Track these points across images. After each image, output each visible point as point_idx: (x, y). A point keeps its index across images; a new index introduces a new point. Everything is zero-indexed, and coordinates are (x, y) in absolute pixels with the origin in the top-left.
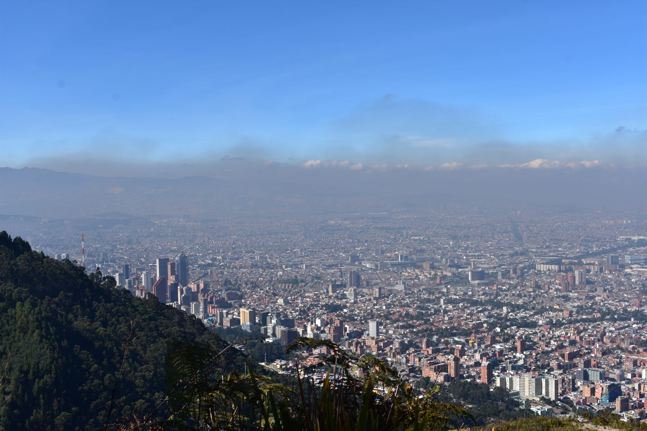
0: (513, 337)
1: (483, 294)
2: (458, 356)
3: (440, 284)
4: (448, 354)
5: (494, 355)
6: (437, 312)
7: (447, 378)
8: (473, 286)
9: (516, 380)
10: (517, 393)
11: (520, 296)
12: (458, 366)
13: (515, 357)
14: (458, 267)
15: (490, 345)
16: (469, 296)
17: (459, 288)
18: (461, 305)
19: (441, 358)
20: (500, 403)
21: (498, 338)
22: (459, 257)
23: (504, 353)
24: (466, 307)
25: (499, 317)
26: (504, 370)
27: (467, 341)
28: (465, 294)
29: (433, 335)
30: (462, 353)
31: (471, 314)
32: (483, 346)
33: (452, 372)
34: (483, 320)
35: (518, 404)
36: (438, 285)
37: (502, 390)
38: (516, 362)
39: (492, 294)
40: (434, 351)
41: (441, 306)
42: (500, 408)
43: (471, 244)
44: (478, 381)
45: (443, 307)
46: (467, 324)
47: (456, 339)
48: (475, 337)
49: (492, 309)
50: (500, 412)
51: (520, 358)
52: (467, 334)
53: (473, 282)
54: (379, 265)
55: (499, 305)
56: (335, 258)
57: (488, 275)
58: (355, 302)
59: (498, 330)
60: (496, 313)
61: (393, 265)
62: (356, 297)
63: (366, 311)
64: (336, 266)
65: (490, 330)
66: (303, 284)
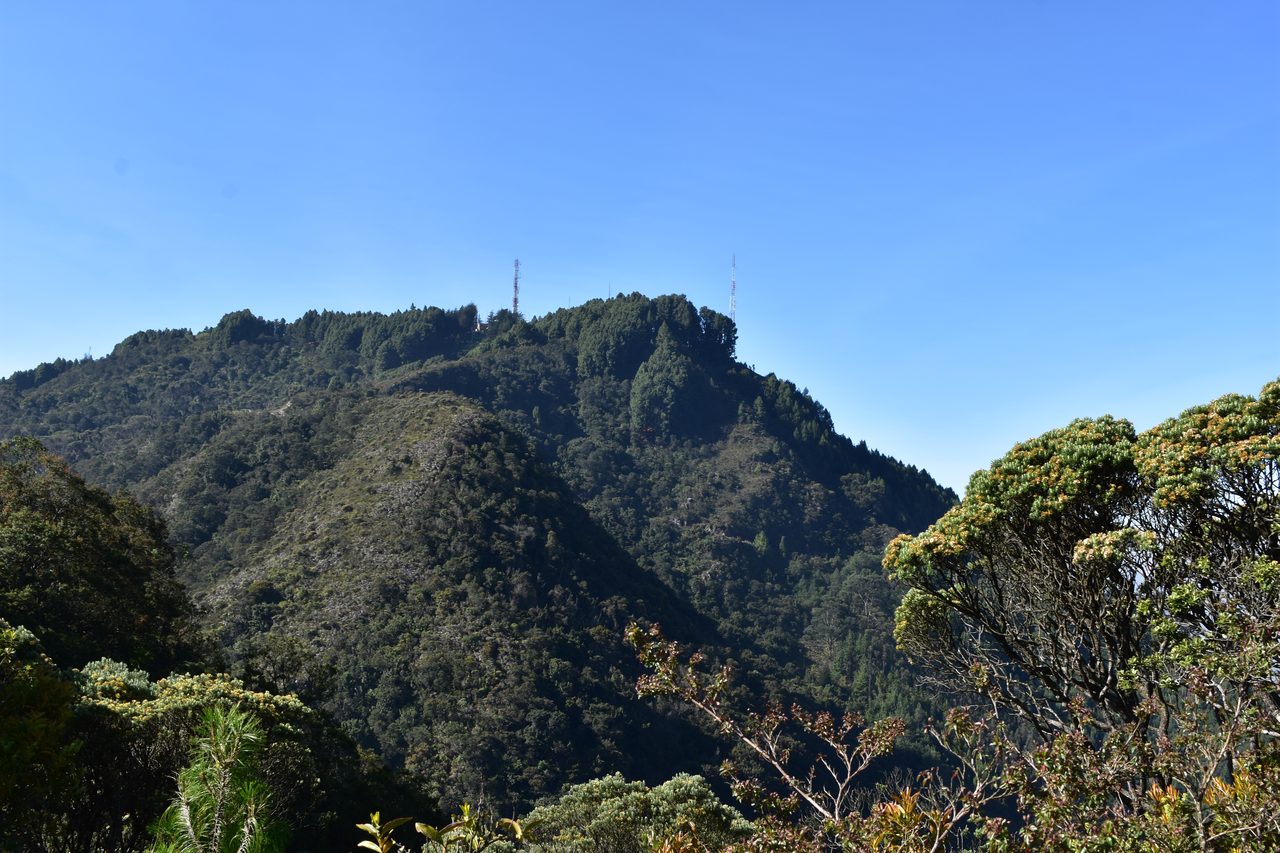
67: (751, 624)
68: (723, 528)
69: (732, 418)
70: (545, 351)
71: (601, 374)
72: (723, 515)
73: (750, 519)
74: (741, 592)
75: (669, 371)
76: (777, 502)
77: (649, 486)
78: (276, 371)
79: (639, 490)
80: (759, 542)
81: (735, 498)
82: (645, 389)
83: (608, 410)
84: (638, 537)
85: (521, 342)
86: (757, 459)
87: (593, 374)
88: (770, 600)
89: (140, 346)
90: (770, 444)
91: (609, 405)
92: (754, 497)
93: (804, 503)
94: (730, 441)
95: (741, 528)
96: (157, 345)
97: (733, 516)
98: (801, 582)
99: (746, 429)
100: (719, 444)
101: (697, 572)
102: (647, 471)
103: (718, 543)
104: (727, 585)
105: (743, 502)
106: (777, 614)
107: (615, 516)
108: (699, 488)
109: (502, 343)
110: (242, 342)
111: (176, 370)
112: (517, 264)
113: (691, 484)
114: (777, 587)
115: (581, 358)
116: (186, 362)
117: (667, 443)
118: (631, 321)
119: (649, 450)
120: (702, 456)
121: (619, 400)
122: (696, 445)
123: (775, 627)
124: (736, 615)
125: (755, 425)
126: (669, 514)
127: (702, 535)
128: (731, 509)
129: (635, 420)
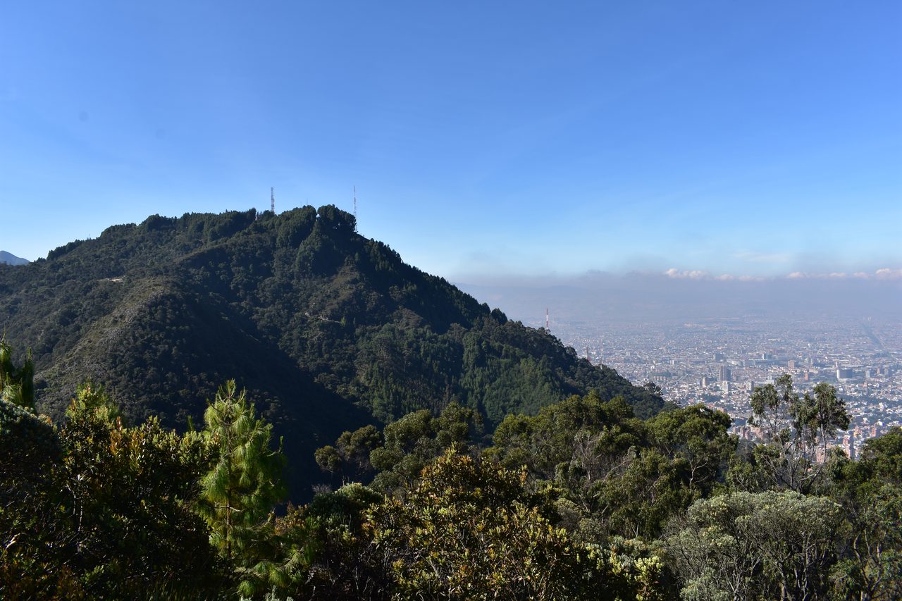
1: (856, 391)
3: (809, 381)
8: (842, 383)
11: (893, 393)
36: (806, 381)
39: (865, 391)
43: (829, 346)
53: (841, 380)
54: (744, 363)
55: (876, 402)
56: (701, 356)
57: (856, 375)
58: (730, 394)
59: (881, 424)
60: (873, 408)
61: (758, 363)
62: (729, 389)
63: (742, 402)
64: (704, 362)
65: (871, 424)
66: (676, 377)
67: (333, 360)
68: (327, 316)
69: (341, 264)
70: (262, 236)
71: (286, 246)
72: (328, 310)
73: (340, 311)
74: (330, 346)
75: (313, 244)
76: (354, 302)
77: (297, 298)
78: (166, 243)
79: (292, 301)
80: (343, 322)
81: (335, 301)
82: (301, 253)
83: (287, 263)
84: (288, 323)
85: (253, 232)
86: (349, 282)
87: (283, 246)
88: (344, 348)
89: (111, 232)
90: (356, 275)
91: (287, 261)
92: (343, 301)
93: (368, 302)
94: (339, 275)
95: (335, 316)
96: (118, 232)
97: (332, 310)
98: (360, 338)
99: (347, 269)
100: (334, 276)
101: (312, 337)
102: (298, 291)
103: (323, 324)
104: (325, 342)
105: (338, 303)
106: (346, 354)
107: (278, 314)
108: (320, 298)
109: (244, 234)
110: (154, 230)
111: (120, 246)
113: (316, 296)
114: (349, 341)
115: (278, 239)
116: (125, 242)
117: (310, 278)
118: (302, 220)
119: (302, 281)
120: (325, 283)
121: (292, 258)
122: (323, 277)
123: (344, 360)
124: (326, 356)
125: (351, 266)
126: (305, 311)
127: (317, 320)
128: (332, 307)
129: (297, 268)
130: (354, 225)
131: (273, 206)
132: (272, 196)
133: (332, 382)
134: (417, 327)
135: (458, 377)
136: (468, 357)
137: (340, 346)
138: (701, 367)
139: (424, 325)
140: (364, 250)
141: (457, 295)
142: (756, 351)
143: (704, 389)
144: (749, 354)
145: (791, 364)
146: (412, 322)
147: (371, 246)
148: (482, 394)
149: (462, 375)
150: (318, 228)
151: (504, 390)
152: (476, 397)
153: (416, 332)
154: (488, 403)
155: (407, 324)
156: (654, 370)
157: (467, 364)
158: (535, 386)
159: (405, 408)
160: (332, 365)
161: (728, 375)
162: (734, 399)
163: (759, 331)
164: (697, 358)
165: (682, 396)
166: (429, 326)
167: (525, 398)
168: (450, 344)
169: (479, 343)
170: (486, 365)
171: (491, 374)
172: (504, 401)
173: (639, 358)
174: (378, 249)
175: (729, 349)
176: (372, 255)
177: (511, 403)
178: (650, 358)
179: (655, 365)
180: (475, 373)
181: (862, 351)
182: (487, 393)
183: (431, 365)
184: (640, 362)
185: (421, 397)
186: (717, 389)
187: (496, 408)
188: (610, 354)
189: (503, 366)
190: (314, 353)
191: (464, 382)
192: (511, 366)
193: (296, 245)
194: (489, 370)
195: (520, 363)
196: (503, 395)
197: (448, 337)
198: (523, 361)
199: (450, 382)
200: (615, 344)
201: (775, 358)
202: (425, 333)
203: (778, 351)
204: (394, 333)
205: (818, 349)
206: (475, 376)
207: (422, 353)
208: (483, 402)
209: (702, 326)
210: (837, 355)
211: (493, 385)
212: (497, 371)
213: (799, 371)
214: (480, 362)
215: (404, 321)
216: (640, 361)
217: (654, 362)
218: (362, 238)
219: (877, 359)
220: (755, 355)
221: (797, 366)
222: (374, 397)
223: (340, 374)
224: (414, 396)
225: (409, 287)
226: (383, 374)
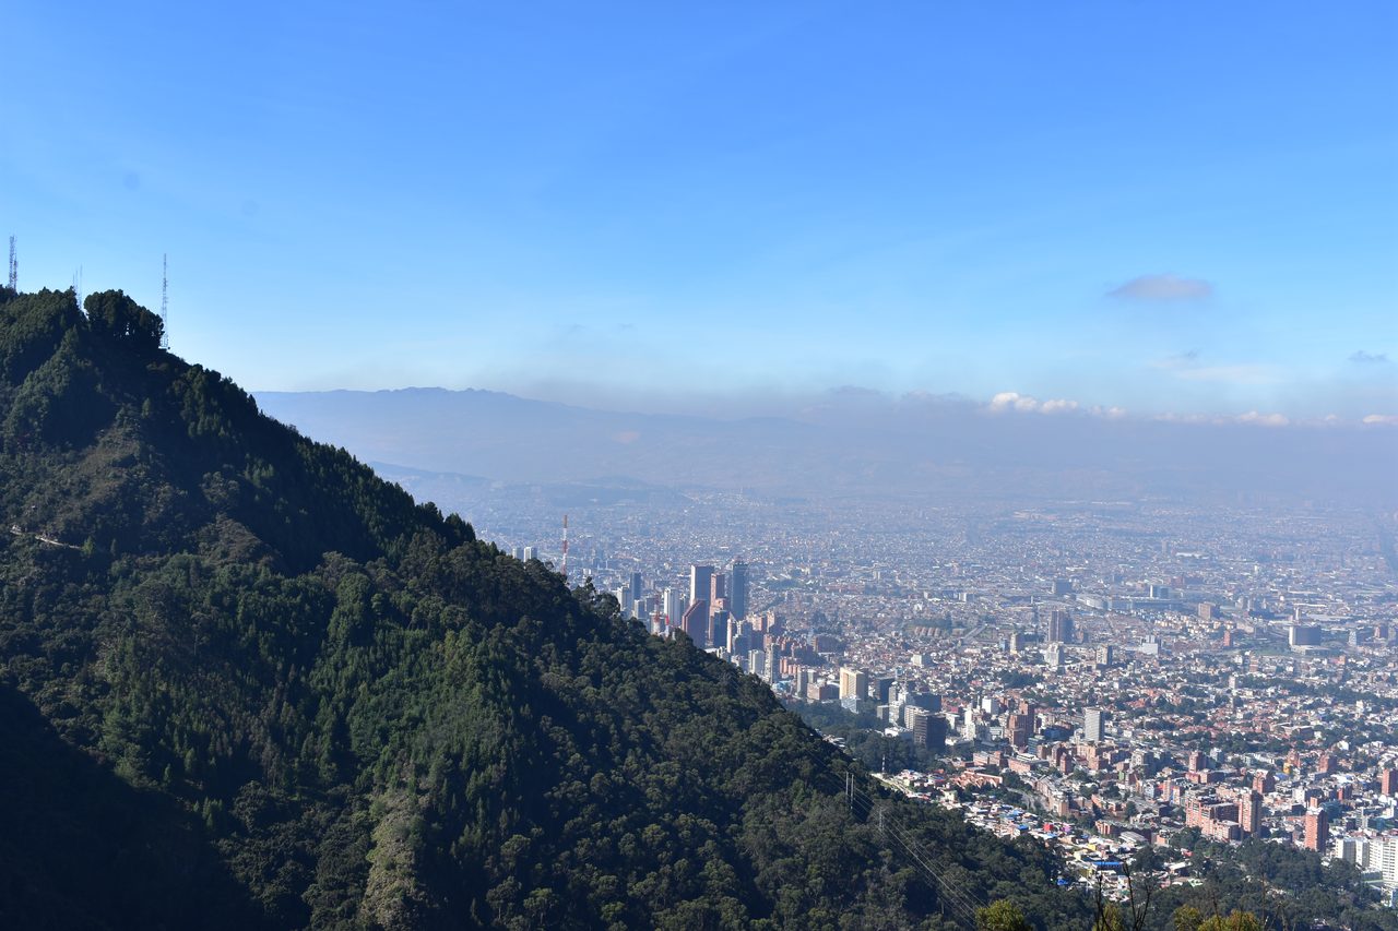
0: (1375, 762)
1: (1317, 673)
2: (1260, 791)
3: (1231, 647)
4: (1241, 785)
5: (1334, 794)
6: (1221, 701)
7: (1236, 833)
8: (1298, 655)
9: (1377, 847)
10: (1378, 875)
12: (1259, 811)
13: (1376, 802)
14: (1268, 616)
15: (1327, 775)
16: (1288, 675)
17: (1267, 658)
18: (1270, 690)
19: (1224, 793)
20: (1342, 891)
21: (1342, 763)
22: (1270, 598)
23: (1354, 793)
24: (1280, 697)
25: (1347, 721)
26: (1352, 826)
27: (1280, 763)
28: (1280, 670)
29: (1212, 746)
30: (1269, 785)
31: (1290, 711)
32: (1311, 776)
33: (1246, 822)
34: (1313, 723)
35: (1378, 897)
36: (1226, 649)
37: (1346, 865)
38: (1379, 812)
39: (1336, 675)
40: (1211, 778)
41: (1229, 691)
42: (1342, 902)
43: (1297, 573)
44: (1298, 843)
45: (1234, 692)
46: (1280, 729)
47: (1258, 757)
48: (1297, 756)
49: (1334, 704)
50: (1341, 909)
51: (1387, 806)
52: (1279, 748)
53: (1296, 647)
54: (1110, 604)
55: (1349, 698)
56: (1026, 585)
57: (1330, 637)
58: (1061, 671)
59: (1344, 745)
60: (1342, 712)
61: (1137, 605)
62: (1061, 661)
63: (1080, 690)
64: (1027, 599)
65: (1327, 745)
66: (961, 630)
67: (52, 626)
68: (56, 534)
69: (107, 422)
72: (60, 523)
73: (85, 525)
74: (52, 597)
75: (52, 380)
76: (119, 506)
80: (87, 547)
81: (78, 504)
82: (22, 398)
86: (115, 464)
88: (81, 602)
90: (134, 447)
92: (95, 503)
93: (148, 506)
94: (101, 445)
95: (72, 535)
97: (68, 523)
98: (120, 582)
99: (117, 433)
100: (88, 449)
101: (15, 579)
103: (44, 551)
104: (40, 590)
105: (83, 509)
106: (84, 614)
108: (47, 496)
112: (12, 240)
114: (95, 588)
117: (37, 450)
118: (40, 325)
119: (18, 458)
120: (66, 462)
121: (6, 406)
122: (64, 450)
123: (74, 627)
124: (39, 618)
125: (128, 429)
126: (12, 521)
127: (33, 542)
128: (70, 516)
129: (12, 429)
130: (159, 335)
131: (13, 276)
132: (11, 255)
133: (34, 674)
134: (242, 561)
135: (311, 666)
136: (338, 627)
137: (74, 598)
138: (1019, 609)
139: (261, 557)
140: (173, 390)
141: (366, 486)
142: (1142, 579)
143: (1012, 659)
144: (1129, 584)
145: (1204, 609)
146: (235, 550)
147: (189, 383)
148: (349, 702)
149: (319, 661)
150: (71, 343)
151: (397, 695)
152: (336, 708)
153: (234, 572)
154: (357, 720)
155: (225, 554)
156: (920, 612)
157: (335, 639)
158: (458, 687)
159: (172, 731)
160: (48, 638)
161: (1066, 631)
162: (1066, 682)
163: (1163, 534)
164: (1018, 590)
165: (962, 672)
166: (272, 559)
167: (431, 712)
168: (306, 599)
169: (367, 597)
170: (373, 642)
171: (377, 661)
172: (389, 718)
173: (896, 586)
174: (204, 390)
175: (1089, 572)
176: (187, 401)
177: (403, 722)
178: (919, 586)
179: (925, 603)
180: (347, 657)
181: (1360, 587)
182: (358, 702)
183: (254, 643)
184: (898, 595)
185: (215, 707)
186: (1039, 659)
187: (369, 733)
188: (839, 575)
189: (407, 645)
190: (12, 613)
191: (319, 676)
192: (426, 644)
193: (17, 380)
194: (375, 652)
195: (442, 639)
196: (391, 706)
197: (307, 583)
198: (449, 634)
199: (285, 679)
200: (856, 551)
201: (1176, 596)
202: (256, 574)
203: (1189, 581)
204: (188, 574)
205: (1272, 578)
206: (345, 664)
207: (239, 617)
208: (348, 718)
209: (1050, 517)
210: (1306, 593)
211: (377, 685)
212: (394, 654)
213: (1217, 624)
214: (360, 635)
215: (221, 545)
216: (898, 592)
217: (926, 595)
218: (177, 363)
219: (1386, 605)
220: (1139, 587)
221: (1216, 614)
222: (112, 708)
223: (59, 656)
224: (202, 705)
225: (257, 472)
226: (144, 658)
